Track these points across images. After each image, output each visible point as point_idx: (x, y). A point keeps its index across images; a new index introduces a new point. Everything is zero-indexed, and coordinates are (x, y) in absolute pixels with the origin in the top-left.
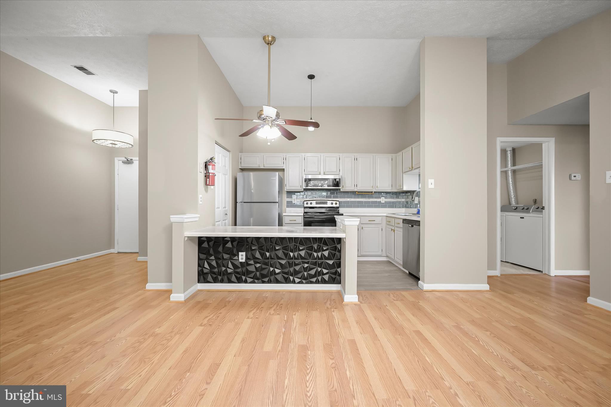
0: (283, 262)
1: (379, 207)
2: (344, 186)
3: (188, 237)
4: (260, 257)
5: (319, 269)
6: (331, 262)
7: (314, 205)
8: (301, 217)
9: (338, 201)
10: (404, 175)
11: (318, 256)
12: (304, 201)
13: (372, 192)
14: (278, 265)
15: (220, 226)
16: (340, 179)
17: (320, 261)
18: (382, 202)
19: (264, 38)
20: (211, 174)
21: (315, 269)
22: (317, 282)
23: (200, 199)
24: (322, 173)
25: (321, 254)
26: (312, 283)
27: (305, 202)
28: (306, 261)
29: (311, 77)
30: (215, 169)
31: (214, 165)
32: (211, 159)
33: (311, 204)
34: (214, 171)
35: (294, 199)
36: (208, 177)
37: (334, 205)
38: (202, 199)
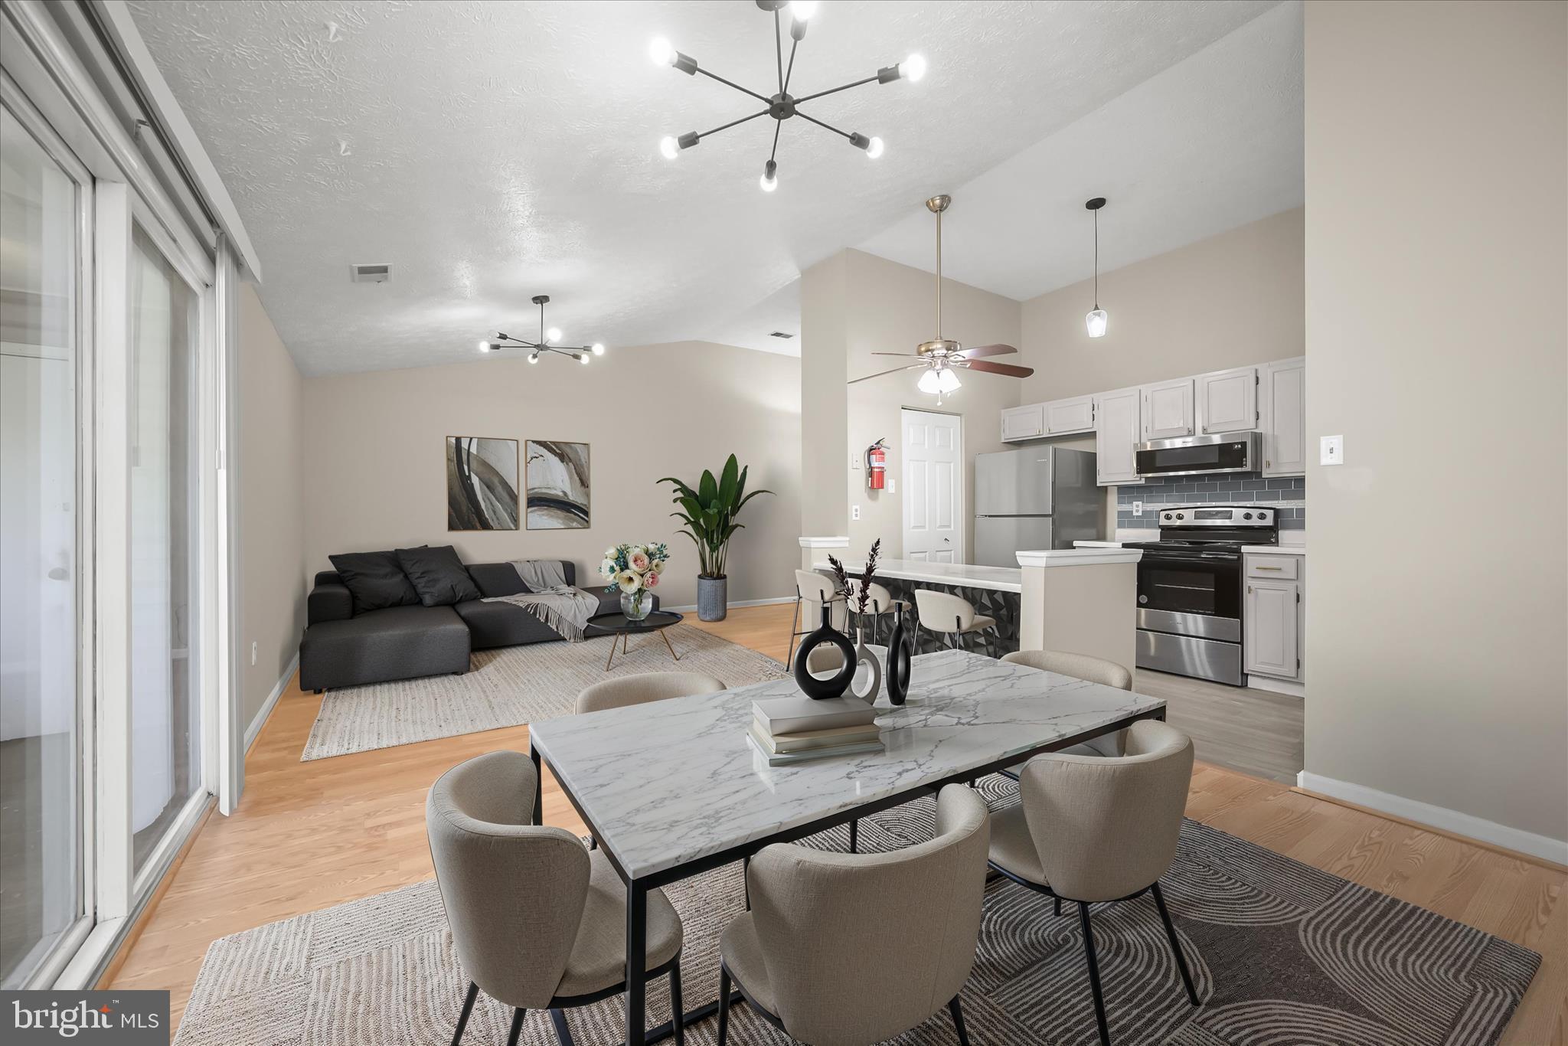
2: (1274, 463)
7: (1189, 520)
9: (1270, 509)
12: (1162, 510)
15: (927, 560)
16: (1242, 444)
19: (928, 204)
20: (875, 470)
23: (854, 513)
24: (1199, 431)
27: (1163, 514)
29: (1096, 204)
30: (883, 459)
31: (883, 454)
32: (878, 443)
33: (1180, 517)
34: (881, 464)
35: (1137, 506)
36: (871, 474)
37: (1255, 522)
38: (858, 513)
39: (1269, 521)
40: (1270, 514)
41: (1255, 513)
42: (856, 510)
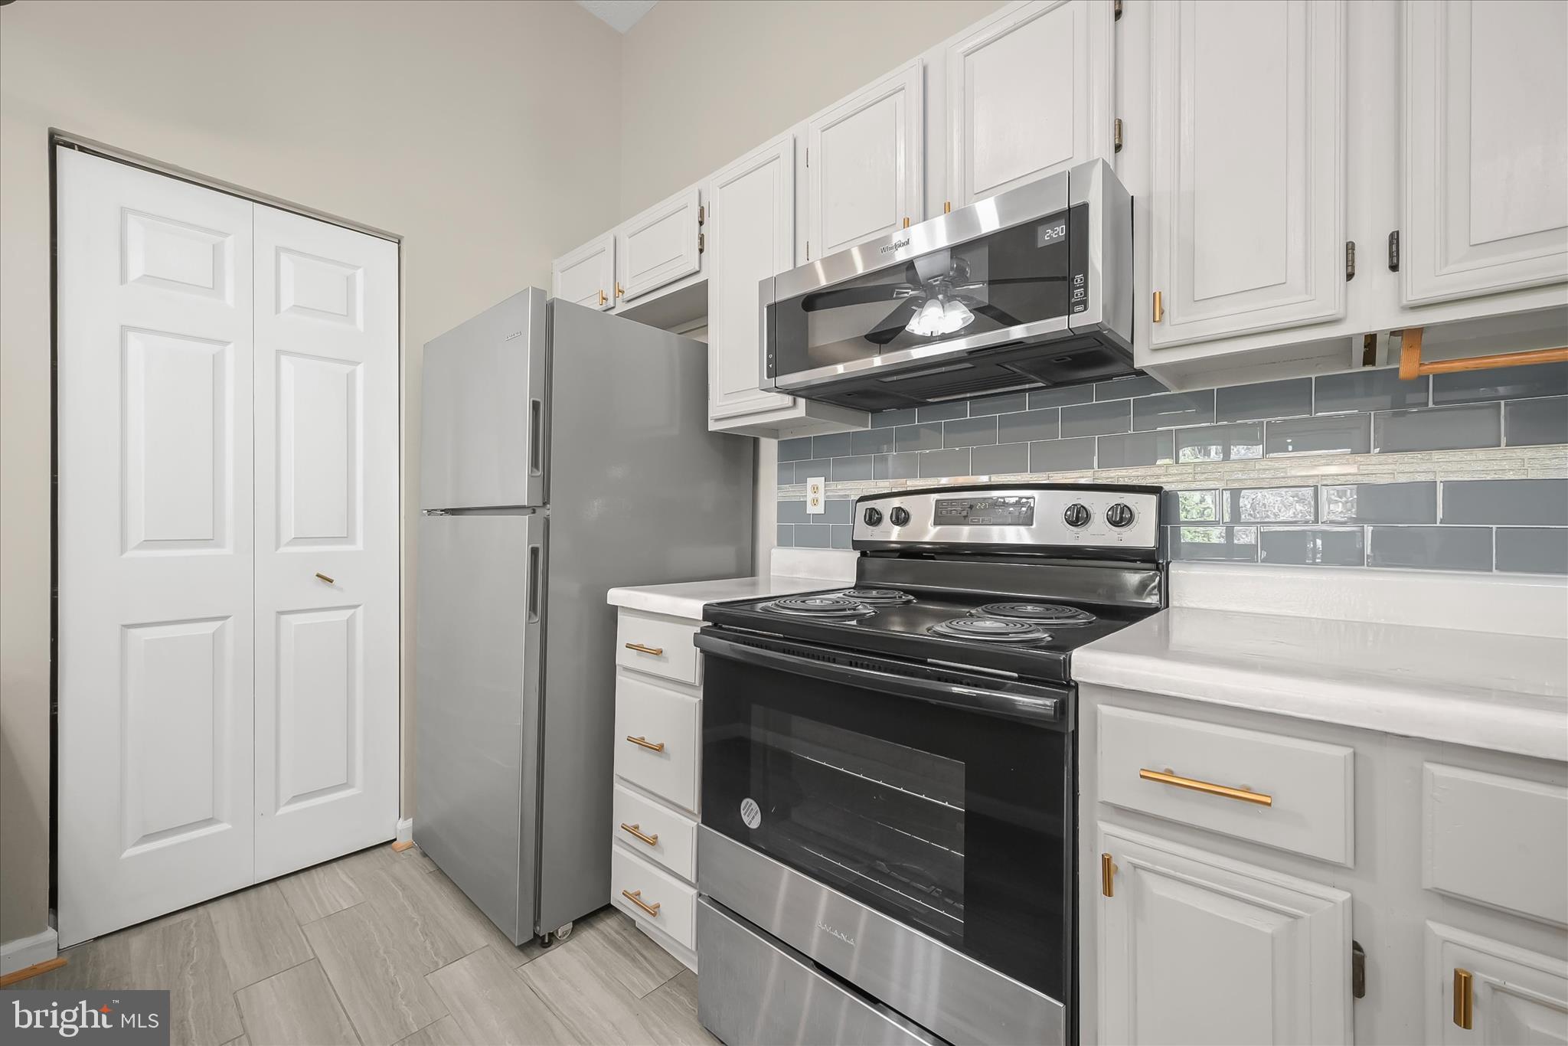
12: (860, 500)
27: (861, 508)
33: (901, 518)
35: (815, 489)
37: (1099, 534)
39: (1141, 532)
40: (1145, 507)
41: (1099, 504)
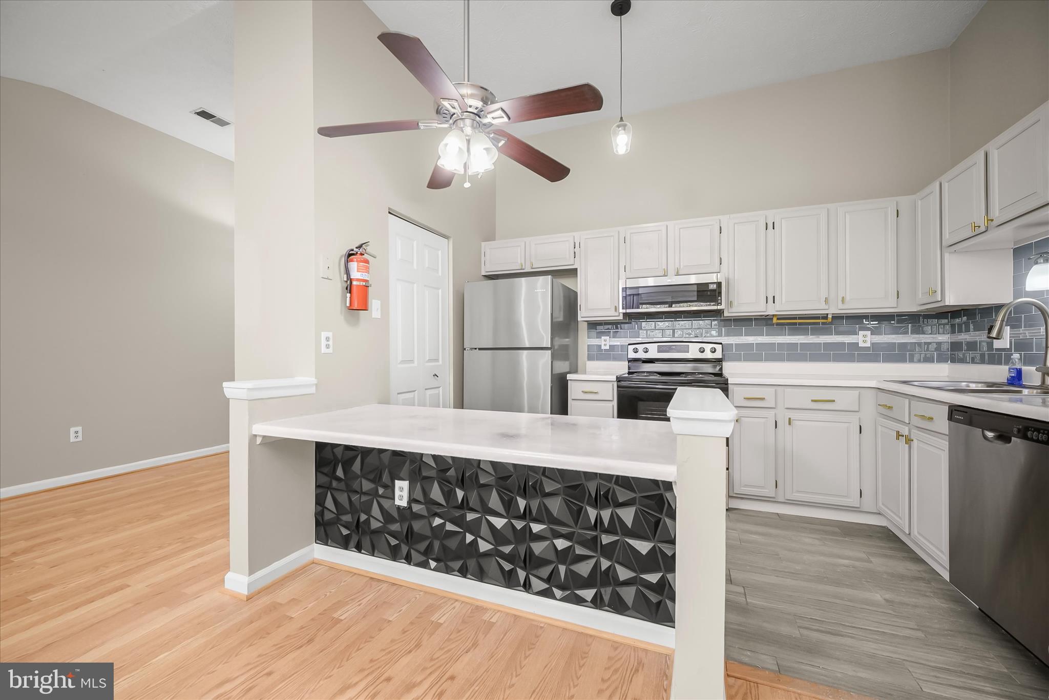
0: (499, 522)
1: (853, 361)
2: (735, 303)
3: (264, 437)
4: (441, 500)
5: (605, 564)
6: (643, 547)
7: (653, 353)
8: (610, 385)
9: (721, 344)
10: (947, 256)
11: (599, 519)
12: (629, 344)
13: (825, 317)
14: (484, 530)
16: (719, 284)
17: (606, 539)
18: (861, 345)
20: (356, 283)
21: (593, 561)
22: (597, 603)
23: (325, 342)
24: (671, 271)
25: (612, 512)
26: (580, 601)
27: (631, 348)
28: (564, 530)
29: (620, 7)
30: (367, 270)
31: (367, 262)
32: (360, 247)
33: (645, 350)
34: (365, 276)
35: (606, 340)
36: (349, 289)
37: (708, 355)
38: (331, 343)
39: (718, 355)
40: (719, 348)
41: (708, 347)
42: (328, 339)
